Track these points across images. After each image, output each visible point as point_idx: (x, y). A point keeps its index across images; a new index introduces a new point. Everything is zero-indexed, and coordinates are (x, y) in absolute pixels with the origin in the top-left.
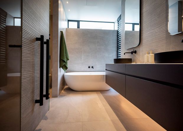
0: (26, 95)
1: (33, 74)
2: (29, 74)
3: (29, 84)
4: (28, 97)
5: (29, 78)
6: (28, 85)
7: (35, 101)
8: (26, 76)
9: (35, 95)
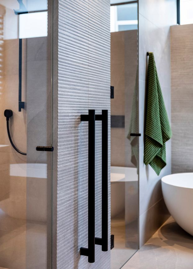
0: (64, 236)
1: (77, 192)
2: (68, 194)
3: (70, 215)
4: (67, 240)
5: (68, 202)
6: (67, 216)
7: (79, 250)
8: (64, 199)
9: (80, 237)
